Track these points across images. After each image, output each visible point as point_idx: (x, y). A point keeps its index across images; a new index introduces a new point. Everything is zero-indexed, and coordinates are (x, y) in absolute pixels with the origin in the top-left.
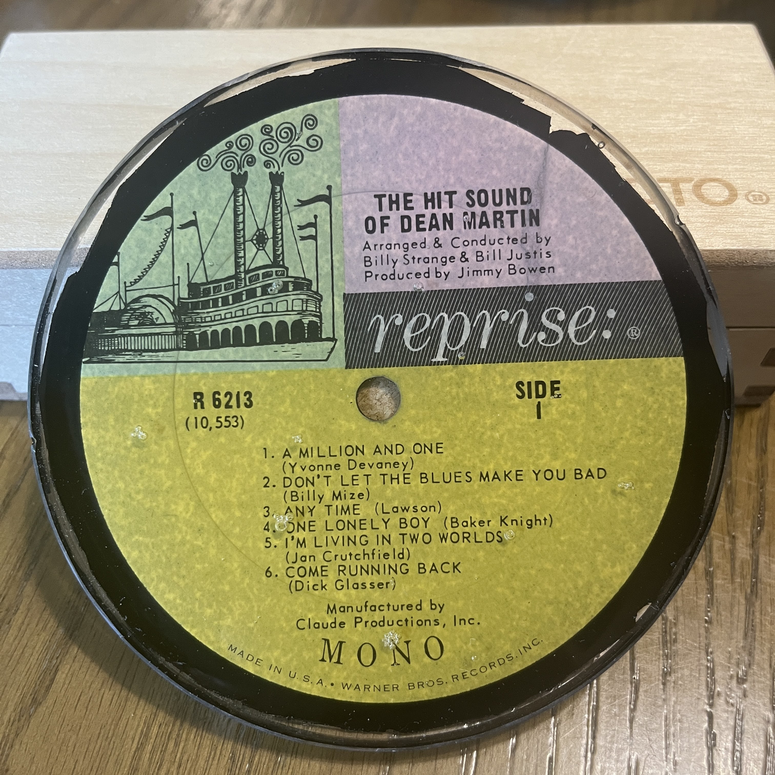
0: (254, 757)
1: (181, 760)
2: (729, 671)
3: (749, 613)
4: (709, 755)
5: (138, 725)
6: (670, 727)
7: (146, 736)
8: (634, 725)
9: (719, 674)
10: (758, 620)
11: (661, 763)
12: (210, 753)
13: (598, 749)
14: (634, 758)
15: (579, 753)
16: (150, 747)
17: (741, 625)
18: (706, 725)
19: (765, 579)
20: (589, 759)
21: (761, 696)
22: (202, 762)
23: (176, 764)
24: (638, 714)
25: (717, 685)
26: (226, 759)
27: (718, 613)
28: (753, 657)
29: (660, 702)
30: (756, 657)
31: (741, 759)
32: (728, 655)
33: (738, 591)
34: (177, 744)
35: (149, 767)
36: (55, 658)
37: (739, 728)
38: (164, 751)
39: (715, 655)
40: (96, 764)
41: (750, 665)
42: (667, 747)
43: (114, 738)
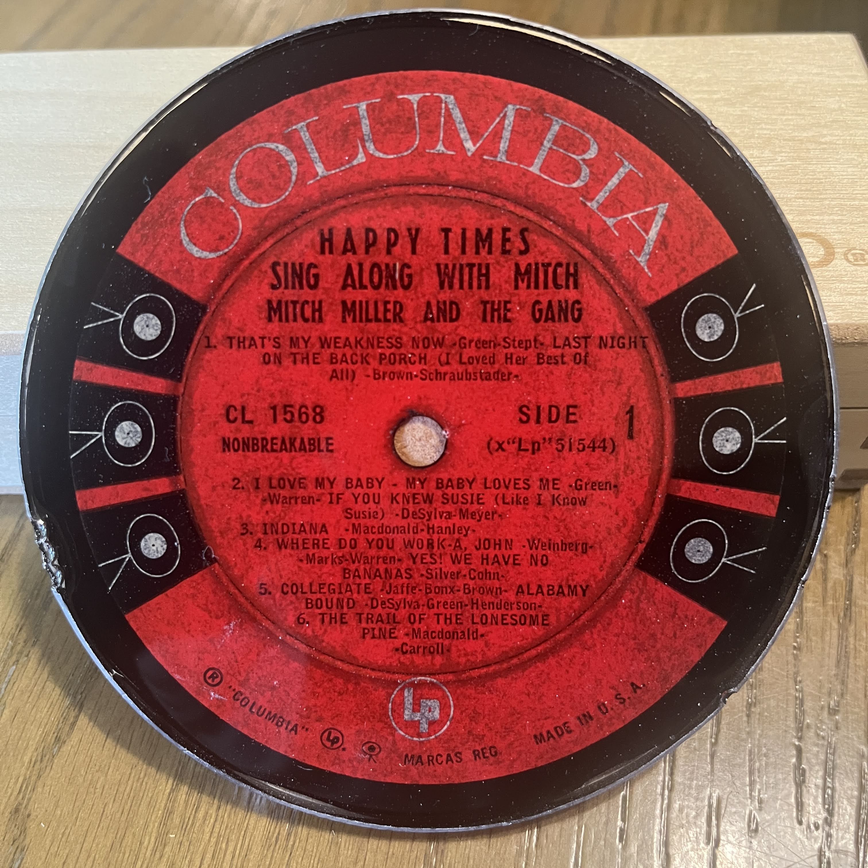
2: (820, 701)
3: (842, 639)
4: (797, 792)
5: (172, 765)
6: (755, 762)
7: (181, 776)
8: (716, 760)
9: (808, 705)
10: (852, 646)
11: (745, 801)
13: (676, 786)
14: (715, 796)
15: (655, 791)
17: (834, 652)
18: (794, 760)
19: (859, 602)
20: (666, 797)
23: (215, 806)
24: (719, 748)
25: (806, 717)
27: (808, 638)
28: (847, 687)
29: (744, 736)
30: (850, 686)
31: (833, 797)
32: (818, 684)
33: (830, 614)
37: (830, 763)
39: (804, 683)
40: (127, 807)
42: (752, 784)
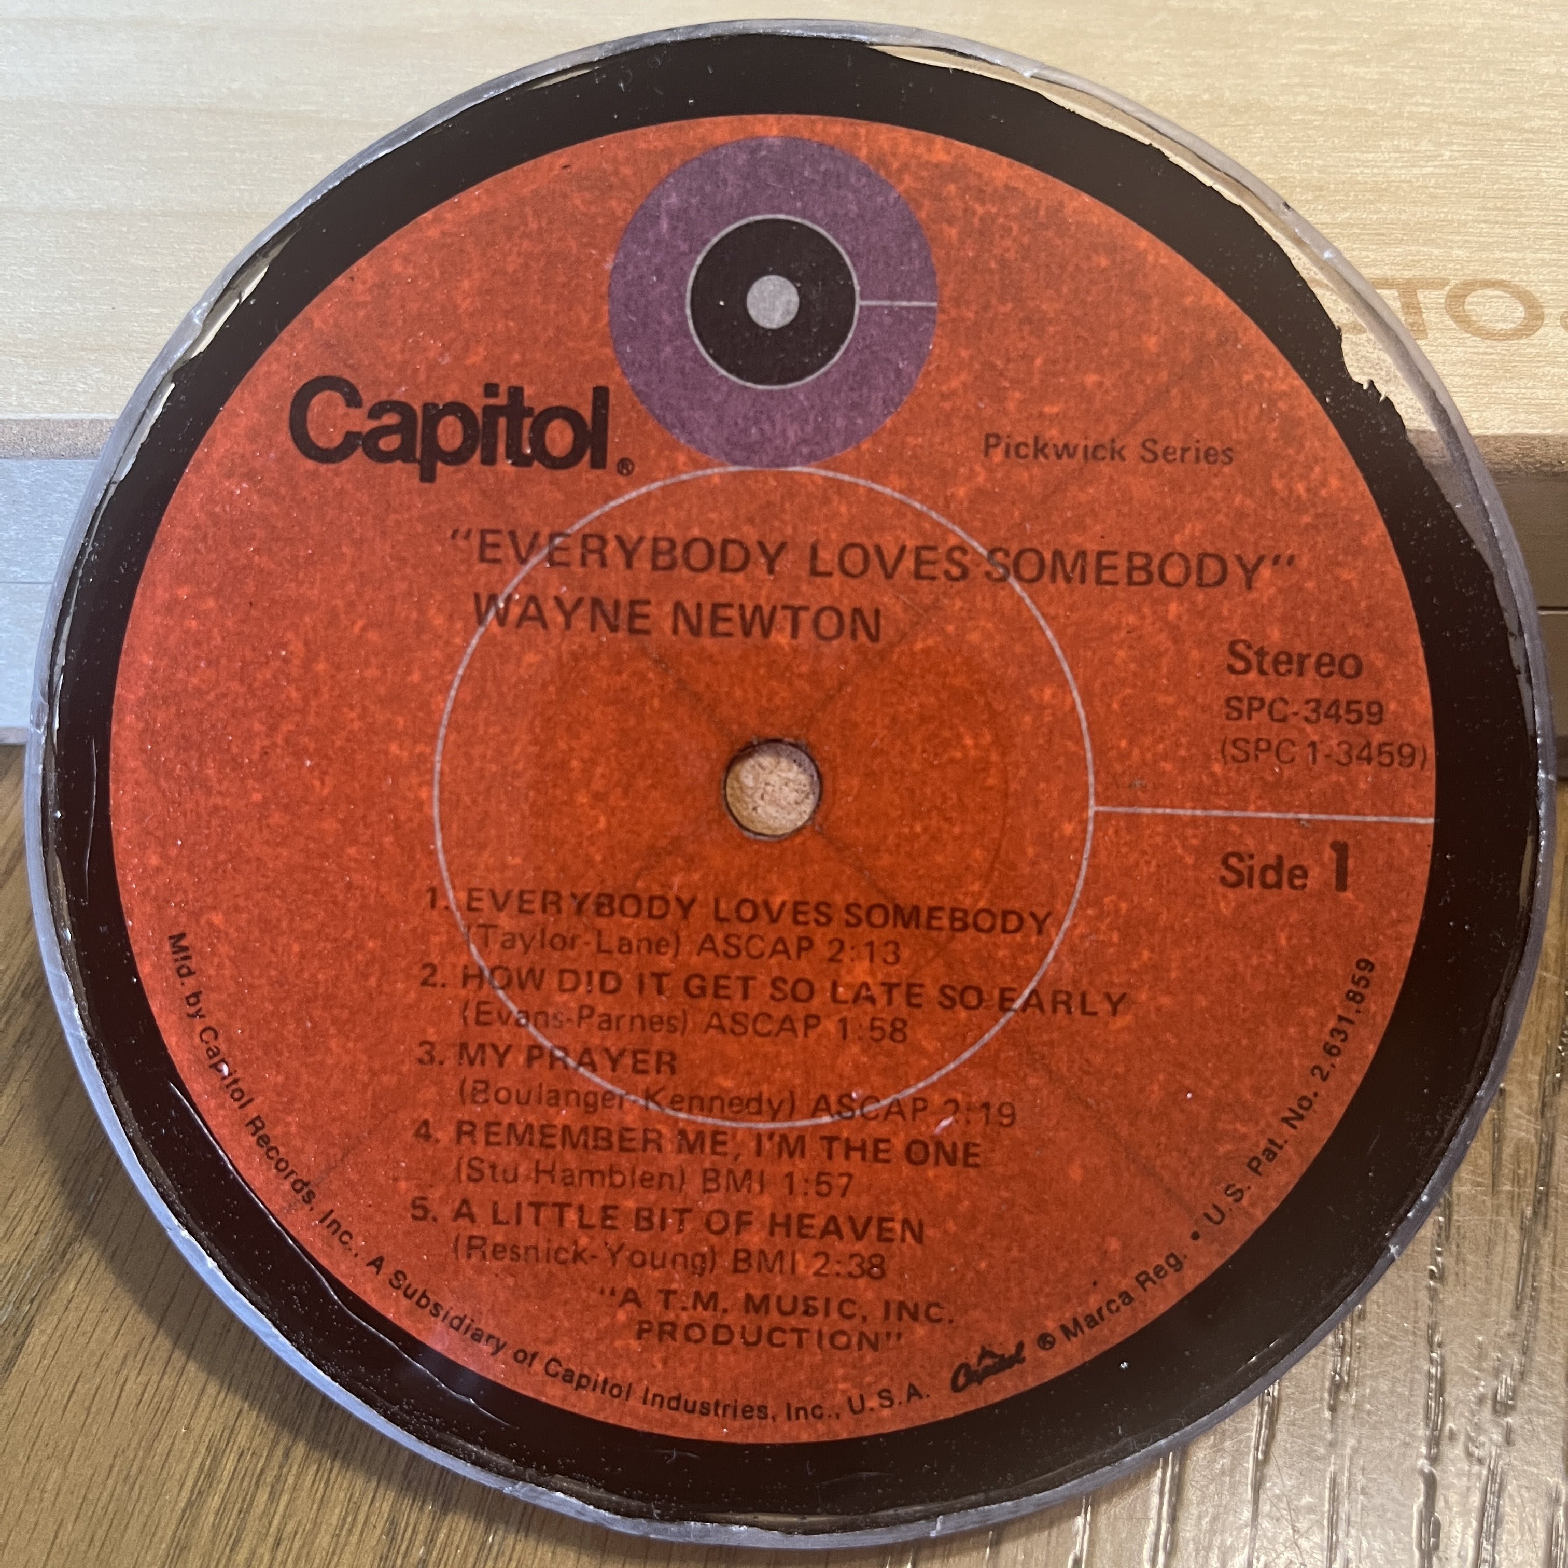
0: (437, 1530)
1: (280, 1531)
2: (1476, 1386)
3: (1528, 1261)
5: (195, 1452)
6: (1341, 1503)
7: (209, 1475)
8: (1263, 1497)
9: (1453, 1393)
10: (1545, 1277)
12: (345, 1519)
13: (1181, 1545)
15: (1139, 1553)
16: (217, 1499)
17: (1509, 1286)
18: (1420, 1502)
21: (1545, 1443)
22: (324, 1539)
23: (271, 1540)
24: (1271, 1470)
25: (1449, 1417)
26: (379, 1531)
27: (1459, 1258)
28: (1532, 1359)
29: (1322, 1451)
30: (1538, 1359)
32: (1475, 1352)
33: (1506, 1211)
34: (273, 1497)
35: (214, 1543)
36: (28, 1298)
37: (1491, 1512)
38: (244, 1512)
39: (1446, 1350)
40: (100, 1533)
41: (1522, 1374)
42: (1332, 1547)
43: (141, 1478)
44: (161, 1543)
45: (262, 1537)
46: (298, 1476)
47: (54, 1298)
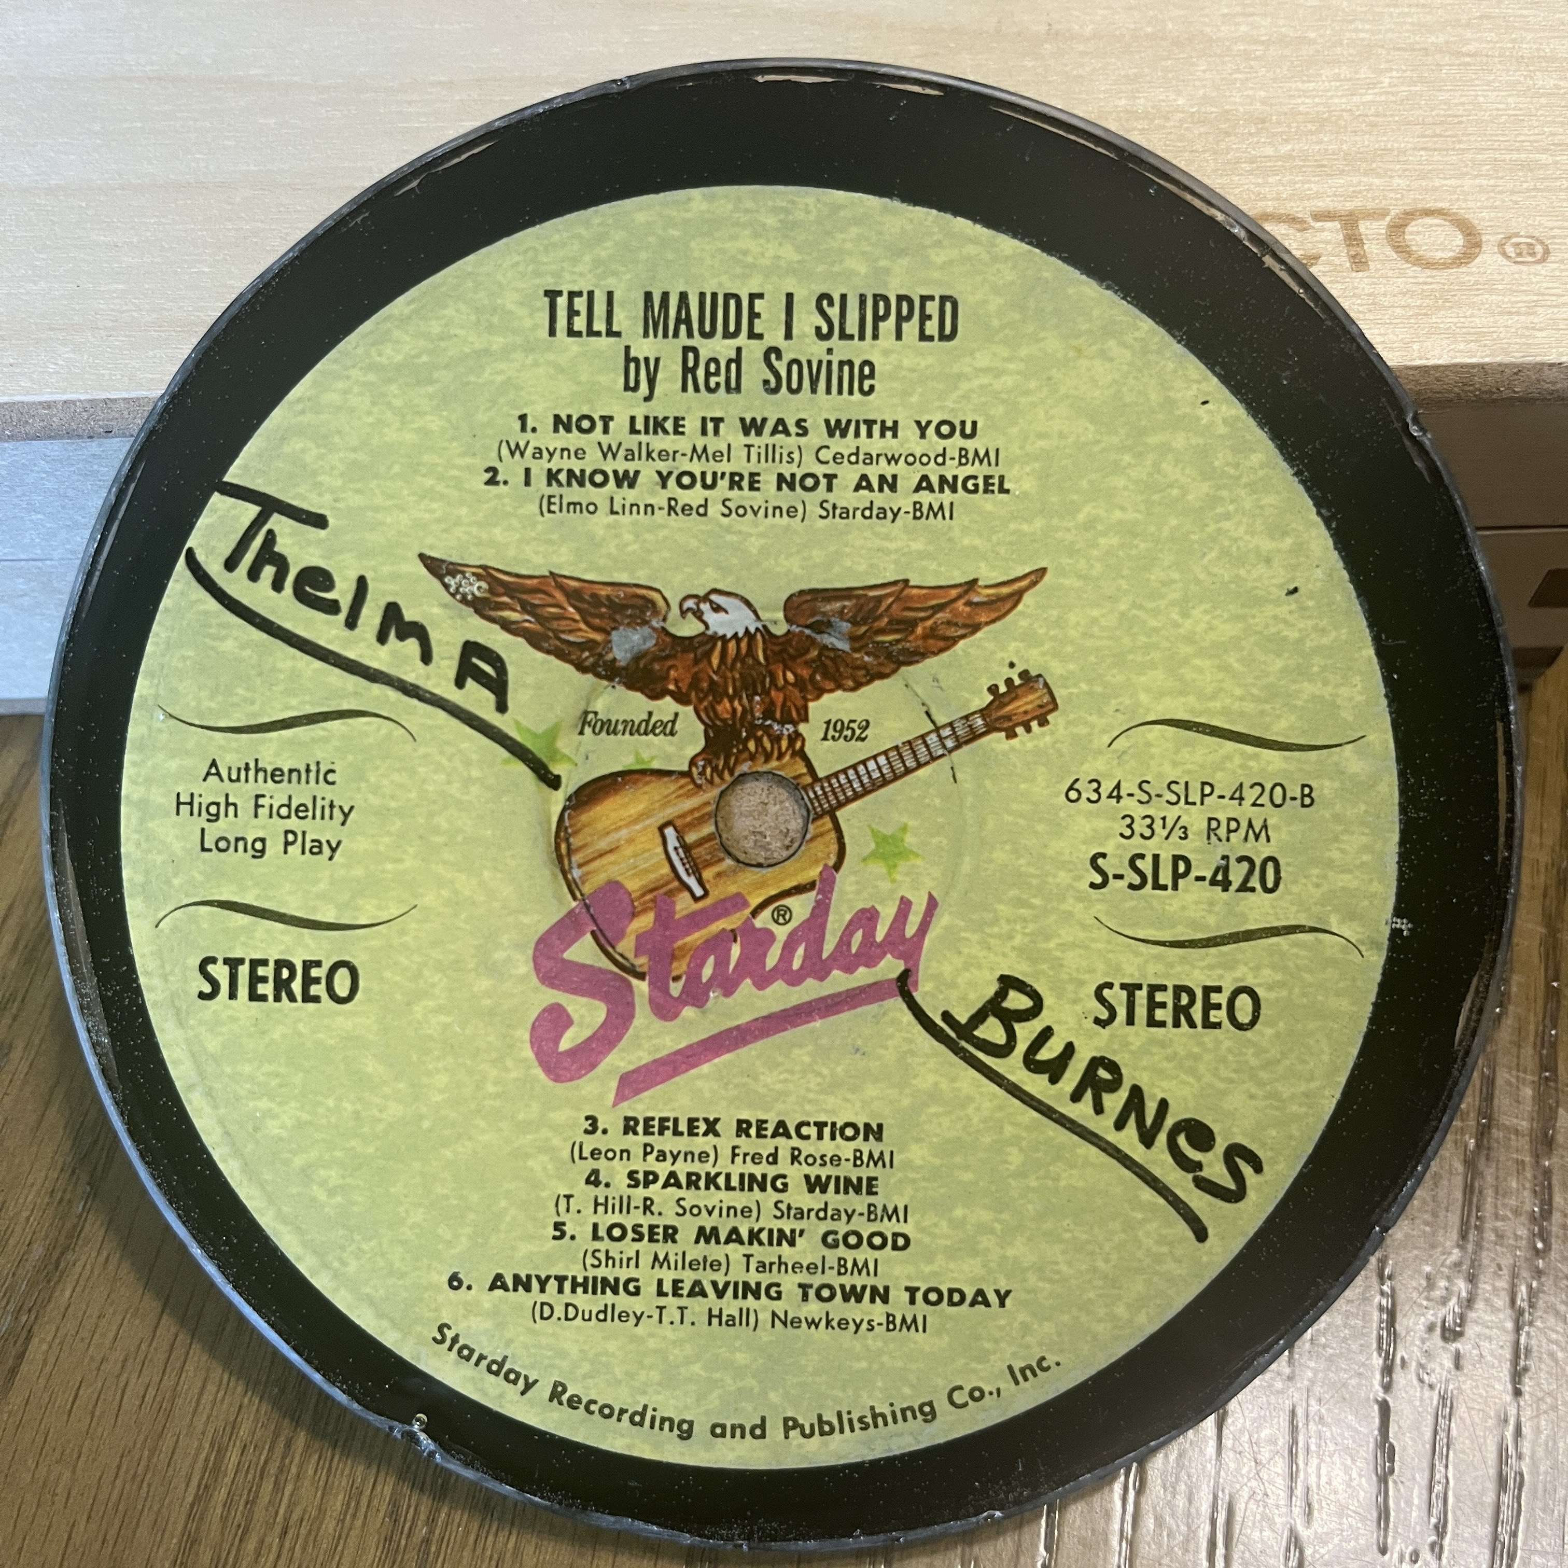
0: (438, 1510)
2: (1426, 1315)
3: (1472, 1192)
4: (1378, 1493)
5: (199, 1448)
7: (214, 1469)
8: (1225, 1431)
9: (1404, 1322)
10: (1489, 1207)
12: (348, 1504)
13: (1149, 1486)
14: (1223, 1500)
16: (224, 1492)
17: (1454, 1219)
18: (1374, 1430)
19: (1505, 1120)
20: (1130, 1503)
21: (1494, 1367)
25: (1400, 1346)
28: (1478, 1286)
30: (1484, 1286)
31: (1445, 1501)
32: (1425, 1282)
34: (278, 1487)
35: (223, 1534)
36: (26, 1308)
37: (1443, 1435)
38: (251, 1503)
39: (1397, 1282)
40: (113, 1532)
41: (1469, 1301)
44: (172, 1537)
45: (270, 1526)
46: (300, 1466)
47: (51, 1306)
